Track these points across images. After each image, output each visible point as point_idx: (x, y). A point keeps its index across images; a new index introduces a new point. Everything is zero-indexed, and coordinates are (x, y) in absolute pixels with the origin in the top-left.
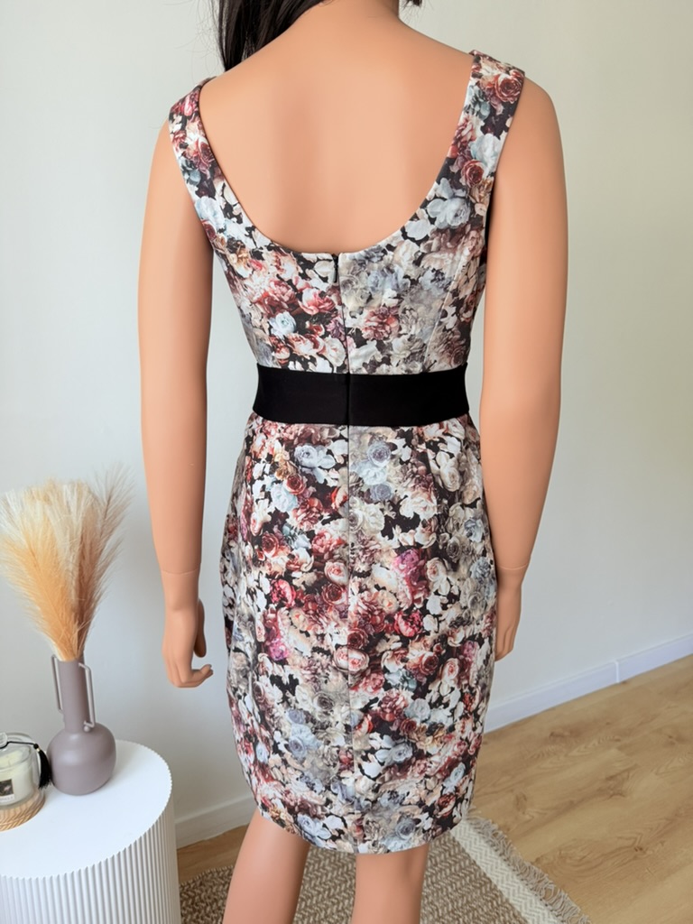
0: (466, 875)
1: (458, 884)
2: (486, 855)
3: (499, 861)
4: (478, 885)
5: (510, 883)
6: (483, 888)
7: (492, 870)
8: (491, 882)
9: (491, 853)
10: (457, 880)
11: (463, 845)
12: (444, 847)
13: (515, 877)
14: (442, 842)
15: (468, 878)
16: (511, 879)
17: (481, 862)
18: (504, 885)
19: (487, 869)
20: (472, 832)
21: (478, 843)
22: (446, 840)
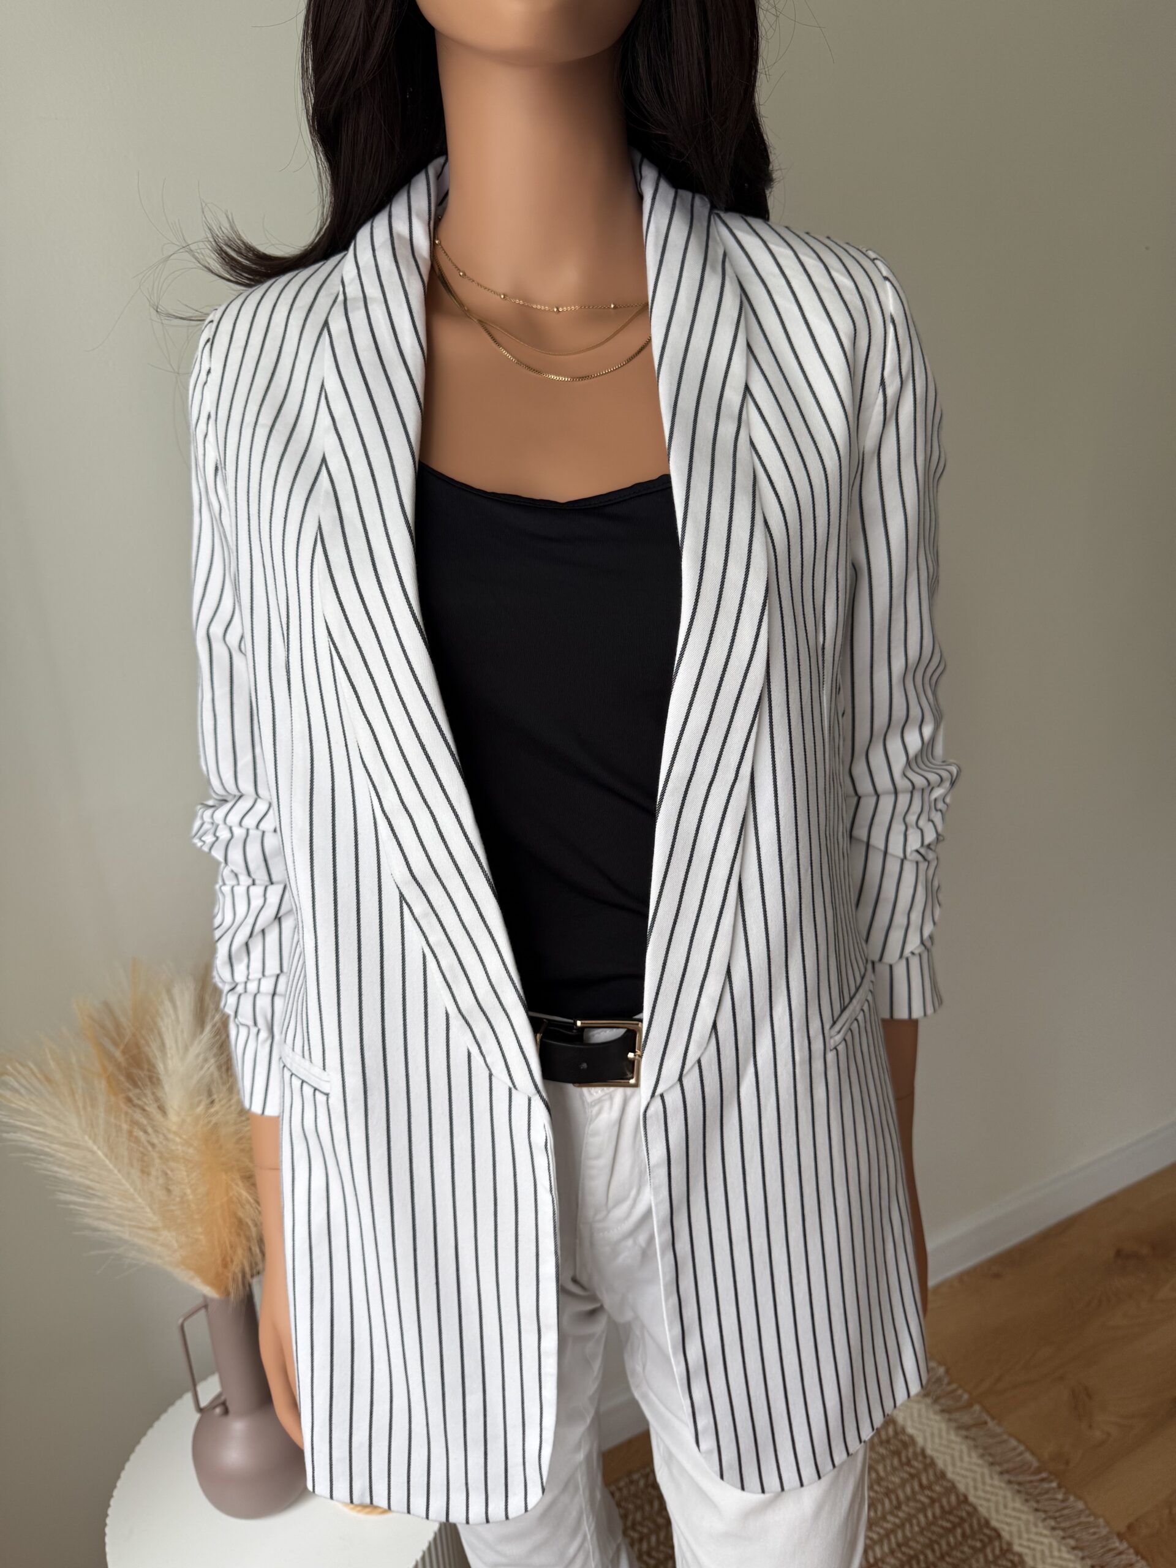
0: (955, 1526)
1: (943, 1543)
2: (984, 1483)
3: (1009, 1494)
4: (978, 1544)
5: (1033, 1537)
6: (988, 1550)
7: (997, 1511)
8: (999, 1536)
9: (992, 1478)
10: (941, 1536)
11: (940, 1464)
12: (907, 1469)
13: (1040, 1524)
14: (904, 1459)
15: (959, 1531)
16: (1034, 1529)
17: (979, 1498)
18: (1025, 1543)
19: (989, 1509)
20: (953, 1437)
21: (966, 1458)
22: (910, 1454)
